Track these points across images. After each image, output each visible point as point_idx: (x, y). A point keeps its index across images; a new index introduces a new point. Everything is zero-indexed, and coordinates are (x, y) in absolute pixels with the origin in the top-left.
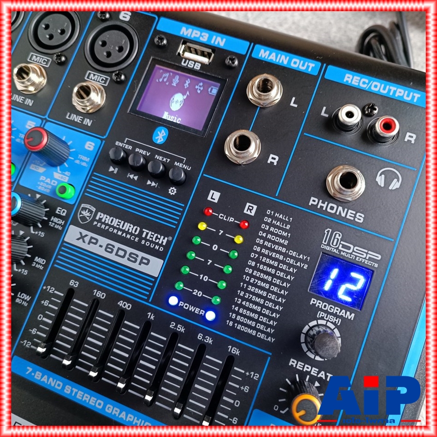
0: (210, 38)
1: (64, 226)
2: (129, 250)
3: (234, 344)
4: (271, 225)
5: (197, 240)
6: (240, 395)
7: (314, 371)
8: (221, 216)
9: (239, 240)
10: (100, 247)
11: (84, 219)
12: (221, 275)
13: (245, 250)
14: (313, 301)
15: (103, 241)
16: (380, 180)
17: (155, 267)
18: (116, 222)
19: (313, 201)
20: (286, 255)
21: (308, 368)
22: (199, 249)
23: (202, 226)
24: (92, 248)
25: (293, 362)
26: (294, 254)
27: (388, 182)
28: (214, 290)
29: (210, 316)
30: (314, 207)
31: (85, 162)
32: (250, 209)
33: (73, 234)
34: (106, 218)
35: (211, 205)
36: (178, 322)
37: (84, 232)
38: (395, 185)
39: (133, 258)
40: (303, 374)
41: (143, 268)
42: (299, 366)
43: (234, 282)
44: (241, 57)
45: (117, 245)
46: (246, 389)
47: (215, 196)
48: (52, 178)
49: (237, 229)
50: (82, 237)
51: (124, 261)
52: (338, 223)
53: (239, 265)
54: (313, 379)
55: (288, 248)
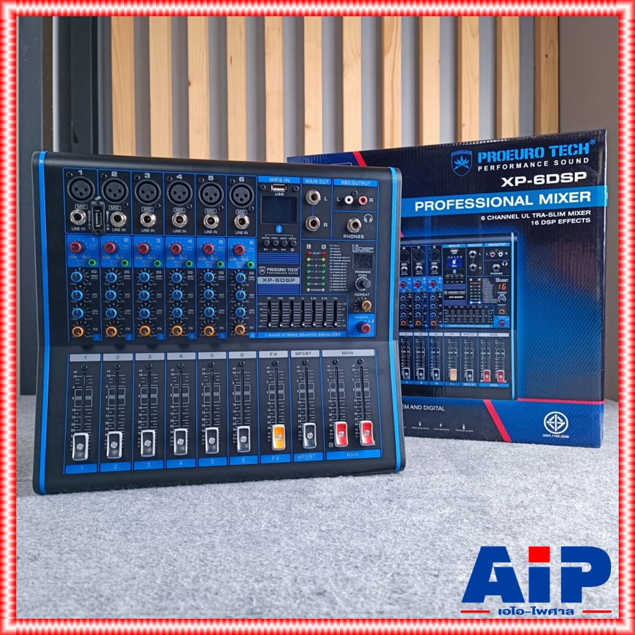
0: (283, 180)
1: (255, 279)
2: (285, 278)
3: (335, 296)
4: (333, 250)
5: (309, 265)
6: (342, 312)
7: (363, 295)
8: (314, 253)
9: (324, 259)
10: (273, 281)
11: (262, 273)
12: (321, 275)
13: (327, 262)
14: (356, 272)
15: (274, 278)
16: (365, 220)
17: (297, 281)
18: (276, 269)
19: (345, 236)
20: (341, 259)
21: (361, 294)
22: (310, 268)
23: (309, 259)
24: (270, 283)
25: (356, 294)
26: (344, 258)
27: (368, 220)
28: (321, 281)
29: (323, 290)
30: (346, 238)
31: (253, 250)
32: (324, 247)
33: (260, 280)
34: (272, 269)
35: (309, 250)
36: (313, 296)
37: (265, 278)
38: (371, 220)
39: (288, 280)
40: (360, 297)
41: (293, 283)
42: (358, 295)
43: (328, 275)
44: (299, 185)
45: (280, 278)
46: (344, 309)
47: (309, 246)
48: (241, 261)
49: (322, 256)
50: (265, 280)
51: (285, 283)
52: (356, 241)
53: (327, 268)
54: (364, 297)
55: (341, 256)
